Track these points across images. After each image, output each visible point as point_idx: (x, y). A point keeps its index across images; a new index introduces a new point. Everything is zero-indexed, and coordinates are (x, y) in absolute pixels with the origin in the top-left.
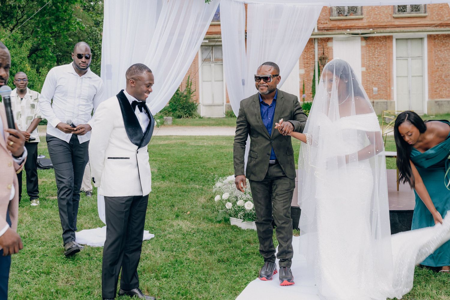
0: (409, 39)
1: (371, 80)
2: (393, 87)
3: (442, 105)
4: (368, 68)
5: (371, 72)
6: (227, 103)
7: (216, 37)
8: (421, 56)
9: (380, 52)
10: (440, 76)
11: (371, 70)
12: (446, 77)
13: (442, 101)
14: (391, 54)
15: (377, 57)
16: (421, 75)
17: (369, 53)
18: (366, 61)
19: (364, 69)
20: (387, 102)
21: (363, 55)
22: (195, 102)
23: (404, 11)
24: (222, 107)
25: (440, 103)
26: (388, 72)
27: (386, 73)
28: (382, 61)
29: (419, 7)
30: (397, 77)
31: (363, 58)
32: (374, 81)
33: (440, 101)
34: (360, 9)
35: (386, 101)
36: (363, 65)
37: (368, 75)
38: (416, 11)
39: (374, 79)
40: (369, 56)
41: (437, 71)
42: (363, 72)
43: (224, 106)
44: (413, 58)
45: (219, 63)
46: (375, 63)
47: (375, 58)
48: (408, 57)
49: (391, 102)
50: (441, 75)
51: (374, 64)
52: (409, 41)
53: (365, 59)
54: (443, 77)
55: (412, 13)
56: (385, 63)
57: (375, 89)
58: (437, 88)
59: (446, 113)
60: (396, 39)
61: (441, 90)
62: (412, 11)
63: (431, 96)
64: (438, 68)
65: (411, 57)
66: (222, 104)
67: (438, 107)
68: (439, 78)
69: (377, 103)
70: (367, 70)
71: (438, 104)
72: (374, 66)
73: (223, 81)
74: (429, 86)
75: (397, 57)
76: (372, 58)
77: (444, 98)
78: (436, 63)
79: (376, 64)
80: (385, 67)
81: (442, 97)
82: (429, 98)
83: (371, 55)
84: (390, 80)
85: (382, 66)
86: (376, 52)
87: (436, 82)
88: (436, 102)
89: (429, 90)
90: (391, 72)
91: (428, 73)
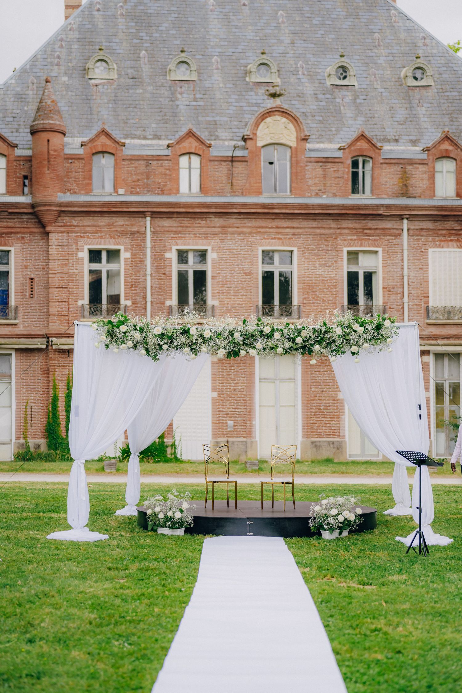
1: (224, 410)
2: (255, 421)
3: (320, 446)
4: (221, 393)
5: (225, 398)
6: (16, 439)
7: (3, 342)
8: (293, 377)
9: (237, 371)
10: (318, 407)
11: (225, 396)
12: (326, 407)
13: (320, 442)
14: (252, 374)
15: (233, 377)
16: (293, 404)
17: (223, 372)
18: (218, 384)
19: (215, 395)
20: (246, 442)
21: (213, 374)
23: (271, 315)
24: (9, 446)
25: (318, 444)
26: (247, 399)
27: (245, 401)
28: (240, 384)
29: (290, 311)
30: (260, 406)
31: (214, 380)
32: (228, 412)
33: (317, 442)
34: (211, 310)
35: (245, 440)
36: (214, 389)
37: (221, 402)
38: (287, 315)
39: (229, 408)
40: (223, 376)
41: (314, 400)
42: (213, 399)
43: (13, 444)
44: (282, 380)
45: (6, 380)
46: (230, 386)
47: (231, 379)
48: (276, 380)
49: (252, 442)
50: (320, 405)
51: (228, 387)
53: (217, 381)
54: (322, 408)
55: (282, 318)
56: (243, 387)
57: (231, 423)
58: (314, 423)
59: (326, 458)
61: (319, 427)
62: (282, 315)
63: (306, 434)
64: (316, 396)
65: (279, 379)
66: (9, 441)
67: (315, 449)
68: (317, 410)
69: (233, 442)
70: (219, 395)
71: (316, 446)
72: (228, 390)
73: (11, 407)
74: (303, 421)
75: (260, 379)
76: (227, 379)
77: (323, 437)
78: (313, 388)
79: (232, 388)
80: (244, 393)
81: (320, 436)
82: (303, 437)
83: (225, 374)
84: (250, 411)
85: (240, 390)
86: (232, 371)
87: (313, 414)
88: (312, 443)
89: (303, 426)
90: (251, 399)
91: (302, 403)
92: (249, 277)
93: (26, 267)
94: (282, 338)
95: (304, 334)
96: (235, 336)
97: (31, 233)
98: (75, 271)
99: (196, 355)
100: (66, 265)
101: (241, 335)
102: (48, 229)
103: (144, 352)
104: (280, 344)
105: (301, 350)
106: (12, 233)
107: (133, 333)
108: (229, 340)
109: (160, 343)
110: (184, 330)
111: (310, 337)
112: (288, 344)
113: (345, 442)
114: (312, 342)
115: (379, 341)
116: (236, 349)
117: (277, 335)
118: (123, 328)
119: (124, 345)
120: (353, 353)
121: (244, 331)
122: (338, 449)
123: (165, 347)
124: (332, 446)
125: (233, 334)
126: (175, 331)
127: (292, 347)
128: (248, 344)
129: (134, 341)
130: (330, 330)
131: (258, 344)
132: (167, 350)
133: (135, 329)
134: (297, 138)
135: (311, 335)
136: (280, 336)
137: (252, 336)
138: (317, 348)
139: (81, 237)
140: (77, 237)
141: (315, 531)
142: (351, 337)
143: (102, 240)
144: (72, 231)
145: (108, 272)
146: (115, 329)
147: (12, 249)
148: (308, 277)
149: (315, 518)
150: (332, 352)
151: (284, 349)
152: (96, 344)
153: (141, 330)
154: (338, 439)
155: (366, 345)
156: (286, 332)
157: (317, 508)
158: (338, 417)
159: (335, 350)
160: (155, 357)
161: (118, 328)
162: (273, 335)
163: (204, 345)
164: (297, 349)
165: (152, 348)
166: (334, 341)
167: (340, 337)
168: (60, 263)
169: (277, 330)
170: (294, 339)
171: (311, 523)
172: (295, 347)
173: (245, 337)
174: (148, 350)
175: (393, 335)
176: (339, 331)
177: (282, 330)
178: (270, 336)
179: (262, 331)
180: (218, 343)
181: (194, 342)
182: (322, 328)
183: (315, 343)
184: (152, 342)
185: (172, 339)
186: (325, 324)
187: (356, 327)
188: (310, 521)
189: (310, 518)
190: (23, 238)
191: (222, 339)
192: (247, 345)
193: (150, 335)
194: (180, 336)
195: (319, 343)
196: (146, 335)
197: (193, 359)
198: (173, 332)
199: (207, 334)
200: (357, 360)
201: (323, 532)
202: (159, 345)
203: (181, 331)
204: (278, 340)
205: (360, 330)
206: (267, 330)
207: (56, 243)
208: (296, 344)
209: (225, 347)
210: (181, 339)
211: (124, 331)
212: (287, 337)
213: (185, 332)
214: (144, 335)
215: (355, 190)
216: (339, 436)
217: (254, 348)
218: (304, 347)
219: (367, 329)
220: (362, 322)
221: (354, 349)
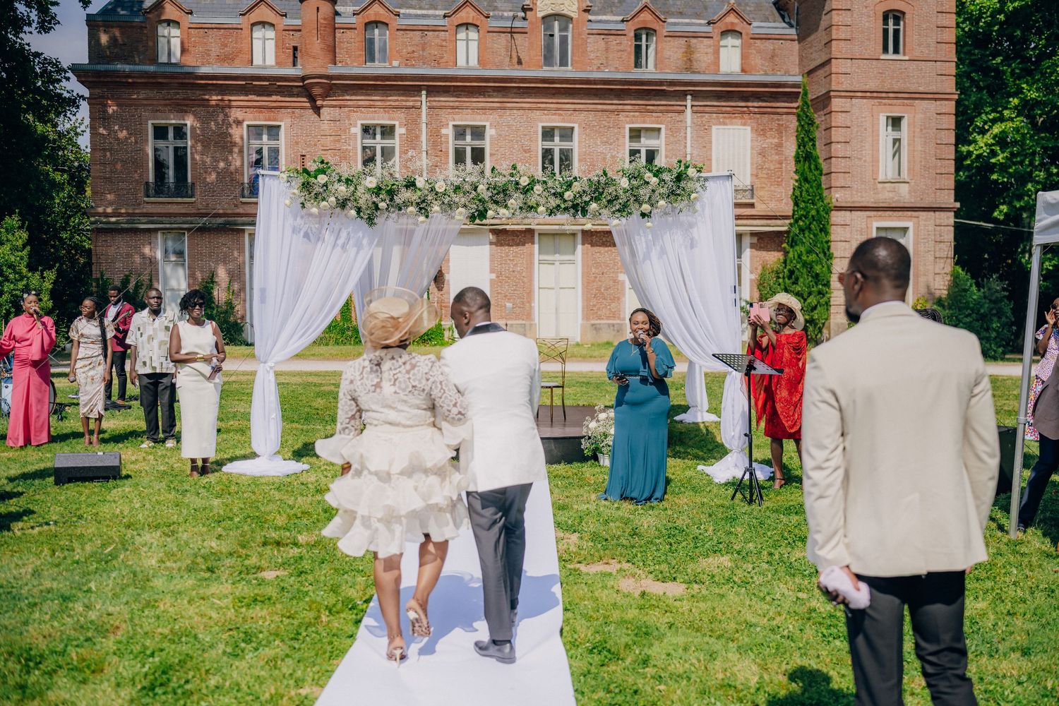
0: (557, 234)
1: (503, 292)
2: (534, 303)
3: (600, 329)
4: (500, 274)
5: (503, 279)
8: (573, 259)
9: (516, 252)
10: (598, 289)
12: (606, 289)
13: (600, 324)
14: (531, 254)
16: (573, 287)
17: (501, 253)
18: (496, 265)
19: (494, 276)
20: (525, 325)
21: (492, 255)
22: (239, 321)
25: (598, 326)
26: (527, 281)
27: (525, 283)
28: (519, 264)
30: (539, 288)
31: (492, 261)
32: (507, 293)
33: (597, 324)
35: (524, 322)
36: (492, 271)
37: (500, 283)
39: (507, 289)
40: (502, 257)
41: (593, 282)
42: (491, 280)
44: (562, 262)
46: (509, 267)
47: (510, 260)
48: (556, 260)
49: (531, 325)
50: (600, 287)
51: (507, 268)
52: (558, 237)
53: (496, 262)
54: (602, 290)
56: (523, 268)
57: (509, 305)
58: (594, 306)
60: (539, 234)
61: (599, 309)
63: (586, 317)
64: (596, 277)
65: (559, 260)
67: (594, 332)
68: (597, 292)
69: (512, 325)
70: (498, 277)
71: (595, 328)
72: (507, 271)
74: (583, 303)
75: (540, 260)
76: (505, 260)
77: (603, 319)
78: (593, 270)
79: (511, 270)
80: (524, 274)
81: (600, 319)
82: (583, 319)
83: (503, 255)
84: (529, 293)
85: (519, 272)
86: (511, 252)
87: (592, 296)
88: (593, 325)
89: (583, 308)
90: (531, 280)
91: (583, 284)
92: (528, 155)
93: (297, 143)
94: (545, 193)
95: (577, 187)
96: (479, 189)
97: (302, 108)
98: (349, 148)
99: (427, 217)
100: (339, 141)
101: (488, 189)
102: (319, 103)
103: (353, 212)
104: (542, 201)
105: (572, 211)
106: (281, 107)
107: (336, 185)
108: (471, 196)
109: (375, 200)
110: (409, 182)
111: (584, 191)
112: (554, 202)
113: (626, 324)
114: (587, 199)
115: (680, 198)
116: (481, 208)
117: (538, 188)
118: (322, 179)
119: (324, 203)
120: (643, 215)
121: (493, 184)
122: (618, 331)
123: (382, 205)
124: (612, 328)
125: (477, 187)
126: (397, 183)
127: (559, 206)
128: (498, 202)
129: (339, 197)
130: (610, 182)
131: (512, 201)
132: (387, 209)
133: (339, 181)
134: (578, 8)
135: (587, 189)
136: (542, 189)
137: (504, 190)
138: (594, 206)
139: (354, 112)
140: (350, 111)
141: (590, 454)
142: (641, 192)
143: (376, 115)
144: (345, 106)
145: (383, 149)
146: (312, 180)
147: (282, 124)
148: (589, 155)
149: (589, 438)
150: (614, 212)
151: (547, 208)
152: (288, 202)
153: (348, 182)
154: (618, 322)
155: (662, 203)
156: (550, 184)
157: (593, 425)
158: (619, 299)
159: (619, 211)
160: (371, 221)
161: (316, 178)
162: (532, 189)
163: (436, 202)
164: (566, 209)
165: (364, 207)
166: (617, 198)
167: (626, 191)
168: (332, 138)
169: (538, 182)
170: (561, 195)
171: (585, 444)
172: (563, 206)
173: (495, 192)
174: (359, 210)
175: (699, 189)
176: (624, 183)
177: (545, 182)
178: (527, 190)
179: (517, 183)
180: (457, 200)
181: (422, 199)
182: (601, 178)
183: (591, 200)
184: (364, 199)
185: (391, 193)
186: (605, 173)
187: (648, 176)
188: (583, 441)
189: (584, 437)
190: (293, 113)
191: (462, 195)
192: (496, 202)
193: (361, 189)
194: (403, 190)
195: (597, 199)
196: (356, 189)
197: (423, 222)
198: (393, 185)
199: (440, 187)
200: (649, 224)
201: (600, 456)
202: (374, 203)
203: (405, 183)
204: (539, 195)
205: (654, 180)
206: (524, 181)
207: (328, 118)
208: (565, 201)
209: (465, 206)
210: (405, 195)
211: (323, 182)
212: (553, 191)
213: (411, 185)
214: (352, 188)
215: (637, 64)
216: (619, 318)
217: (506, 207)
218: (575, 207)
219: (664, 181)
220: (658, 171)
221: (646, 207)
